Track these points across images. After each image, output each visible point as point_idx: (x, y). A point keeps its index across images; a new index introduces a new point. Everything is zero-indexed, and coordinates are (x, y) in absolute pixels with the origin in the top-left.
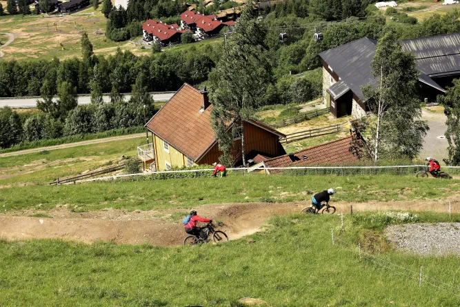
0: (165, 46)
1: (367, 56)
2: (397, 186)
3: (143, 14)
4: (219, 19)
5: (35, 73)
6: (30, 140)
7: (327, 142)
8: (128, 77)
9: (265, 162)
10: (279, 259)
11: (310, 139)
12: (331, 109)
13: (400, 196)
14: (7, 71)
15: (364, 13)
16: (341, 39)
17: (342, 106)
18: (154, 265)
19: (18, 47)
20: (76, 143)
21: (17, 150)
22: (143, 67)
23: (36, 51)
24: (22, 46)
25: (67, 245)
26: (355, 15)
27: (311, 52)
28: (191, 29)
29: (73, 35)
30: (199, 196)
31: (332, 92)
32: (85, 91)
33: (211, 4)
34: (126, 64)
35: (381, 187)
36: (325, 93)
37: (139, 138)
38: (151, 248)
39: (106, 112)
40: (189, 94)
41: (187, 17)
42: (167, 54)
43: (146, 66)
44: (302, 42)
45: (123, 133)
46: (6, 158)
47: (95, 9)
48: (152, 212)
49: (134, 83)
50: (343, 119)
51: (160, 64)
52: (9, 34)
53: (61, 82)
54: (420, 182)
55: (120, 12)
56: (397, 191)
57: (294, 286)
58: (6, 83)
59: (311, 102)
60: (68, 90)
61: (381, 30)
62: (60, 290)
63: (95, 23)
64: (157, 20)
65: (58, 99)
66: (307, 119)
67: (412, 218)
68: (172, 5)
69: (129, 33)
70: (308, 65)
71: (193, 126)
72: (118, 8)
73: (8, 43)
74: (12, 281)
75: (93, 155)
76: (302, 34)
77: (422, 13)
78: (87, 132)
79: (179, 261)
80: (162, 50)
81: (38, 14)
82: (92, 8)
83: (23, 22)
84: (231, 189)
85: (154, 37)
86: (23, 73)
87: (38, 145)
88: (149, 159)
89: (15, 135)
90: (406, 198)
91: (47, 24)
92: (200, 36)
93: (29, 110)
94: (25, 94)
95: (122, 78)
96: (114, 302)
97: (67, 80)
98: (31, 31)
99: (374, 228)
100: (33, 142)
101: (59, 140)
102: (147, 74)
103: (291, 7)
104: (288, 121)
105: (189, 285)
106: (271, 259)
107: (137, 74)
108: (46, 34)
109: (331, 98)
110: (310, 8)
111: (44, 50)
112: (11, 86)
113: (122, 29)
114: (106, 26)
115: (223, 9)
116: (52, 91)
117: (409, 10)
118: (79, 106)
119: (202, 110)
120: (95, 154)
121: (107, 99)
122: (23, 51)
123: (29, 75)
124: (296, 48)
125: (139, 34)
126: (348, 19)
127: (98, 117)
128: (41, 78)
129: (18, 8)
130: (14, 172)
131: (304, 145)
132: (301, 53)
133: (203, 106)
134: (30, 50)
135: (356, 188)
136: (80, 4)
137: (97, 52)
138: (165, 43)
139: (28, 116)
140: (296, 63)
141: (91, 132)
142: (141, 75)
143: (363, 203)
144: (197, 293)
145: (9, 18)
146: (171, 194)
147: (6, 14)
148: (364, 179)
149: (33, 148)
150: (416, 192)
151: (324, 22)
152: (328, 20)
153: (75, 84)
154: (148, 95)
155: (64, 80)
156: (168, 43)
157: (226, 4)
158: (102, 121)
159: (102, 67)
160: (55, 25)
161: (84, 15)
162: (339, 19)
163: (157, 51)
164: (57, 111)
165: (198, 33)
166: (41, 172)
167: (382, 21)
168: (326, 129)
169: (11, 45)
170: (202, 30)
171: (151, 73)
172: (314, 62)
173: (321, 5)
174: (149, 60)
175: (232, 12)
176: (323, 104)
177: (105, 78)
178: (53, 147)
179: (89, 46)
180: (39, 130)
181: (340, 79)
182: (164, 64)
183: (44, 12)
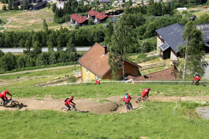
0: (81, 26)
1: (178, 32)
2: (198, 90)
3: (71, 11)
4: (106, 14)
5: (22, 37)
6: (21, 68)
7: (160, 70)
8: (65, 40)
9: (133, 79)
10: (152, 120)
11: (152, 69)
12: (161, 56)
13: (199, 94)
14: (9, 36)
15: (172, 13)
16: (162, 24)
17: (166, 55)
18: (96, 122)
19: (13, 25)
20: (42, 69)
21: (15, 72)
22: (72, 35)
23: (21, 27)
24: (15, 24)
25: (56, 112)
26: (168, 14)
27: (148, 30)
28: (93, 19)
29: (38, 20)
30: (109, 93)
31: (162, 48)
32: (45, 45)
33: (102, 7)
34: (64, 34)
35: (190, 90)
36: (158, 48)
37: (71, 67)
38: (93, 114)
39: (56, 55)
40: (98, 47)
41: (91, 13)
42: (83, 30)
43: (73, 35)
44: (145, 25)
45: (64, 65)
46: (10, 75)
47: (49, 8)
48: (90, 99)
49: (68, 42)
50: (166, 60)
51: (79, 34)
52: (9, 19)
53: (34, 41)
54: (207, 88)
55: (60, 10)
56: (198, 92)
57: (161, 132)
58: (9, 41)
59: (151, 52)
60: (38, 45)
61: (181, 20)
62: (58, 131)
63: (48, 15)
64: (77, 14)
65: (33, 49)
66: (150, 60)
67: (208, 104)
68: (84, 7)
69: (64, 20)
70: (147, 36)
71: (100, 62)
72: (59, 8)
73: (9, 23)
74: (35, 127)
75: (50, 74)
76: (145, 21)
77: (198, 13)
78: (47, 64)
79: (107, 120)
80: (80, 28)
81: (22, 10)
82: (47, 8)
83: (15, 14)
84: (123, 90)
85: (76, 22)
86: (17, 37)
87: (24, 70)
88: (79, 76)
89: (14, 65)
90: (202, 95)
91: (26, 15)
92: (97, 22)
93: (20, 54)
94: (17, 46)
95: (62, 40)
96: (83, 137)
97: (37, 40)
98: (19, 18)
99: (190, 108)
100: (22, 68)
101: (35, 67)
102: (74, 38)
103: (139, 9)
104: (141, 61)
105: (114, 131)
106: (148, 120)
107: (69, 38)
108: (26, 19)
109: (161, 51)
110: (147, 10)
111: (25, 27)
112: (11, 43)
113: (61, 18)
114: (54, 16)
115: (107, 10)
116: (30, 45)
117: (193, 12)
118: (43, 53)
119: (104, 55)
120: (51, 74)
121: (55, 50)
122: (15, 27)
123: (20, 38)
124: (142, 28)
125: (69, 20)
126: (165, 15)
127: (52, 57)
128: (25, 39)
129: (13, 7)
130: (15, 82)
131: (149, 71)
132: (144, 30)
133: (105, 53)
134: (18, 26)
135: (179, 90)
136: (42, 6)
137: (50, 28)
138: (81, 24)
139: (19, 56)
140: (142, 35)
141: (49, 64)
142: (71, 39)
143: (184, 97)
144: (119, 134)
145: (9, 12)
146: (96, 91)
147: (7, 10)
148: (182, 86)
149: (23, 71)
150: (206, 93)
151: (154, 17)
152: (156, 16)
153: (41, 42)
154: (74, 48)
155: (36, 40)
156: (82, 25)
157: (109, 8)
158: (54, 59)
159: (53, 35)
160: (30, 15)
161: (44, 11)
162: (160, 15)
163: (77, 28)
164: (32, 54)
165: (96, 21)
166: (27, 82)
167: (181, 17)
168: (159, 65)
169: (10, 24)
170: (98, 19)
171: (76, 38)
172: (150, 35)
173: (152, 9)
174: (74, 33)
175: (112, 11)
176: (157, 53)
177: (54, 40)
178: (32, 70)
179: (46, 25)
180: (25, 63)
181: (165, 42)
182: (82, 34)
183: (25, 9)
